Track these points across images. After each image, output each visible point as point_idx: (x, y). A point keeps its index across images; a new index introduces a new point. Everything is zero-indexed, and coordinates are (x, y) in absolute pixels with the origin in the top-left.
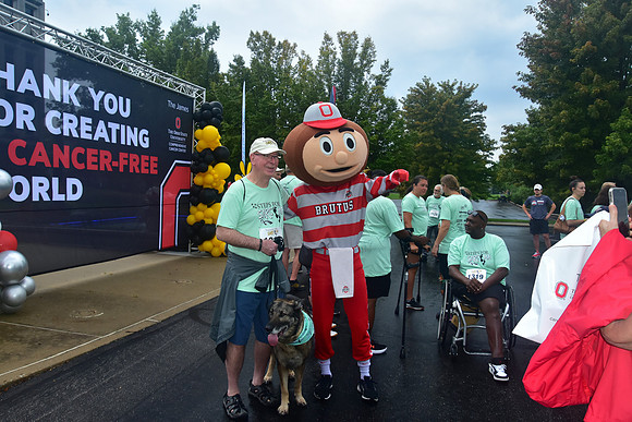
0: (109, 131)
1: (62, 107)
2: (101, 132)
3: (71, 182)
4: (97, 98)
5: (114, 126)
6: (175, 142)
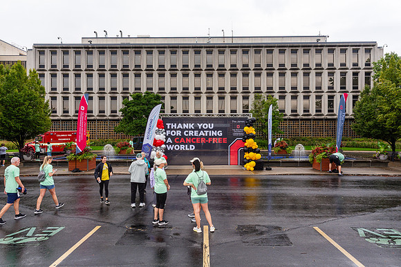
1: (189, 130)
2: (202, 133)
3: (191, 146)
4: (200, 126)
5: (206, 132)
6: (237, 132)
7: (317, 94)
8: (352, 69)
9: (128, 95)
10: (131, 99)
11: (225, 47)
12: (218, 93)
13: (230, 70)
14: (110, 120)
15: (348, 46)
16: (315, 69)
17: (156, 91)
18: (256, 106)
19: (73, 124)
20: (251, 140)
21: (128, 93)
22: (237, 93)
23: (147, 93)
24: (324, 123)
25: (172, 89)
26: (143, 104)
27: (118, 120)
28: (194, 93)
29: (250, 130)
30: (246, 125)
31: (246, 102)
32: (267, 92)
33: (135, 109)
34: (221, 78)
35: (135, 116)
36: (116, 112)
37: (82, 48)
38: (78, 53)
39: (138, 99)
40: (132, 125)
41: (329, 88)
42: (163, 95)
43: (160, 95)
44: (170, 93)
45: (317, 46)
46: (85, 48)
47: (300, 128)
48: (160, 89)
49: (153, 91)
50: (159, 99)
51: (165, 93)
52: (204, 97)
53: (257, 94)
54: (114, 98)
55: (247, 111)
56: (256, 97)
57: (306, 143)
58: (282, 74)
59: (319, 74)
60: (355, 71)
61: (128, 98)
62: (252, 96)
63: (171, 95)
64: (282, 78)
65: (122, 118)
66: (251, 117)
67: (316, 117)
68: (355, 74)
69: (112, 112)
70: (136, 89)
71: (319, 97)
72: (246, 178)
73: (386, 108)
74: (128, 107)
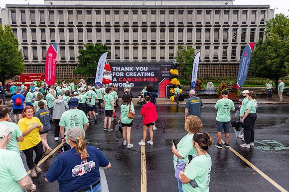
0: (141, 74)
1: (129, 72)
2: (139, 74)
3: (131, 84)
4: (137, 69)
5: (142, 73)
6: (165, 73)
7: (224, 45)
8: (250, 26)
9: (83, 46)
10: (85, 48)
11: (156, 8)
12: (151, 44)
13: (160, 26)
14: (70, 65)
15: (248, 8)
16: (224, 26)
17: (103, 42)
18: (179, 54)
19: (41, 68)
20: (175, 79)
21: (83, 44)
22: (165, 44)
23: (97, 44)
24: (228, 67)
25: (116, 41)
26: (95, 53)
27: (76, 65)
28: (133, 44)
29: (175, 72)
30: (172, 68)
31: (171, 51)
32: (187, 44)
33: (88, 56)
34: (153, 33)
35: (89, 62)
36: (74, 59)
37: (45, 8)
38: (42, 12)
39: (90, 49)
40: (86, 69)
41: (233, 41)
42: (109, 46)
43: (107, 45)
44: (115, 44)
45: (225, 8)
46: (48, 8)
47: (210, 70)
48: (107, 41)
49: (102, 43)
50: (106, 48)
51: (110, 44)
52: (140, 47)
53: (180, 45)
54: (72, 48)
55: (173, 58)
56: (179, 47)
57: (215, 82)
58: (199, 30)
59: (226, 30)
60: (253, 27)
61: (83, 48)
62: (176, 47)
63: (115, 46)
64: (199, 33)
65: (78, 63)
66: (175, 62)
67: (222, 62)
68: (253, 30)
69: (71, 58)
70: (89, 41)
71: (225, 48)
72: (171, 106)
73: (274, 55)
74: (83, 55)
